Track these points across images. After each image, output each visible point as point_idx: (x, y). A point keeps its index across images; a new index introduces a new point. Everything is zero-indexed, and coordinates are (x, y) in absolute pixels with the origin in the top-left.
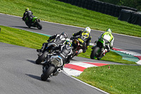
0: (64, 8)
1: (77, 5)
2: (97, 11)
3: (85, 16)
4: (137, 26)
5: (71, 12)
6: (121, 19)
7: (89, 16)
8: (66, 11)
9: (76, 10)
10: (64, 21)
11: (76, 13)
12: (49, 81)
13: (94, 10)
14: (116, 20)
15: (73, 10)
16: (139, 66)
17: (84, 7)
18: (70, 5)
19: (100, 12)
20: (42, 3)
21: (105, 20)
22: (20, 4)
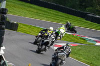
0: (55, 13)
1: (61, 11)
2: (73, 15)
3: (66, 18)
5: (58, 15)
7: (68, 18)
8: (55, 15)
9: (61, 15)
10: (54, 20)
13: (71, 14)
14: (84, 20)
15: (59, 14)
17: (65, 13)
18: (58, 11)
19: (75, 15)
20: (42, 11)
21: (77, 20)
22: (29, 11)
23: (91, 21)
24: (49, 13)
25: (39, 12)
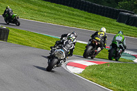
1: (79, 8)
2: (97, 14)
3: (86, 18)
4: (134, 28)
5: (73, 15)
6: (119, 21)
7: (90, 19)
8: (69, 14)
9: (78, 14)
10: (67, 23)
11: (78, 16)
12: (53, 72)
14: (115, 22)
15: (75, 13)
16: (135, 63)
17: (85, 11)
18: (72, 8)
20: (47, 7)
21: (104, 22)
22: (27, 8)
23: (127, 24)
24: (58, 11)
25: (42, 9)
